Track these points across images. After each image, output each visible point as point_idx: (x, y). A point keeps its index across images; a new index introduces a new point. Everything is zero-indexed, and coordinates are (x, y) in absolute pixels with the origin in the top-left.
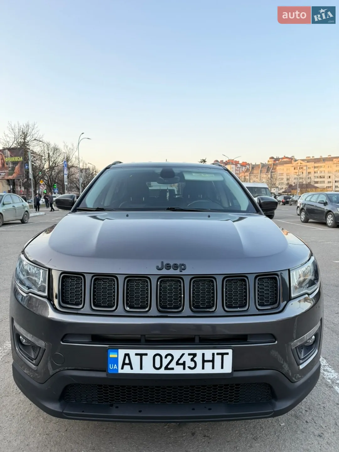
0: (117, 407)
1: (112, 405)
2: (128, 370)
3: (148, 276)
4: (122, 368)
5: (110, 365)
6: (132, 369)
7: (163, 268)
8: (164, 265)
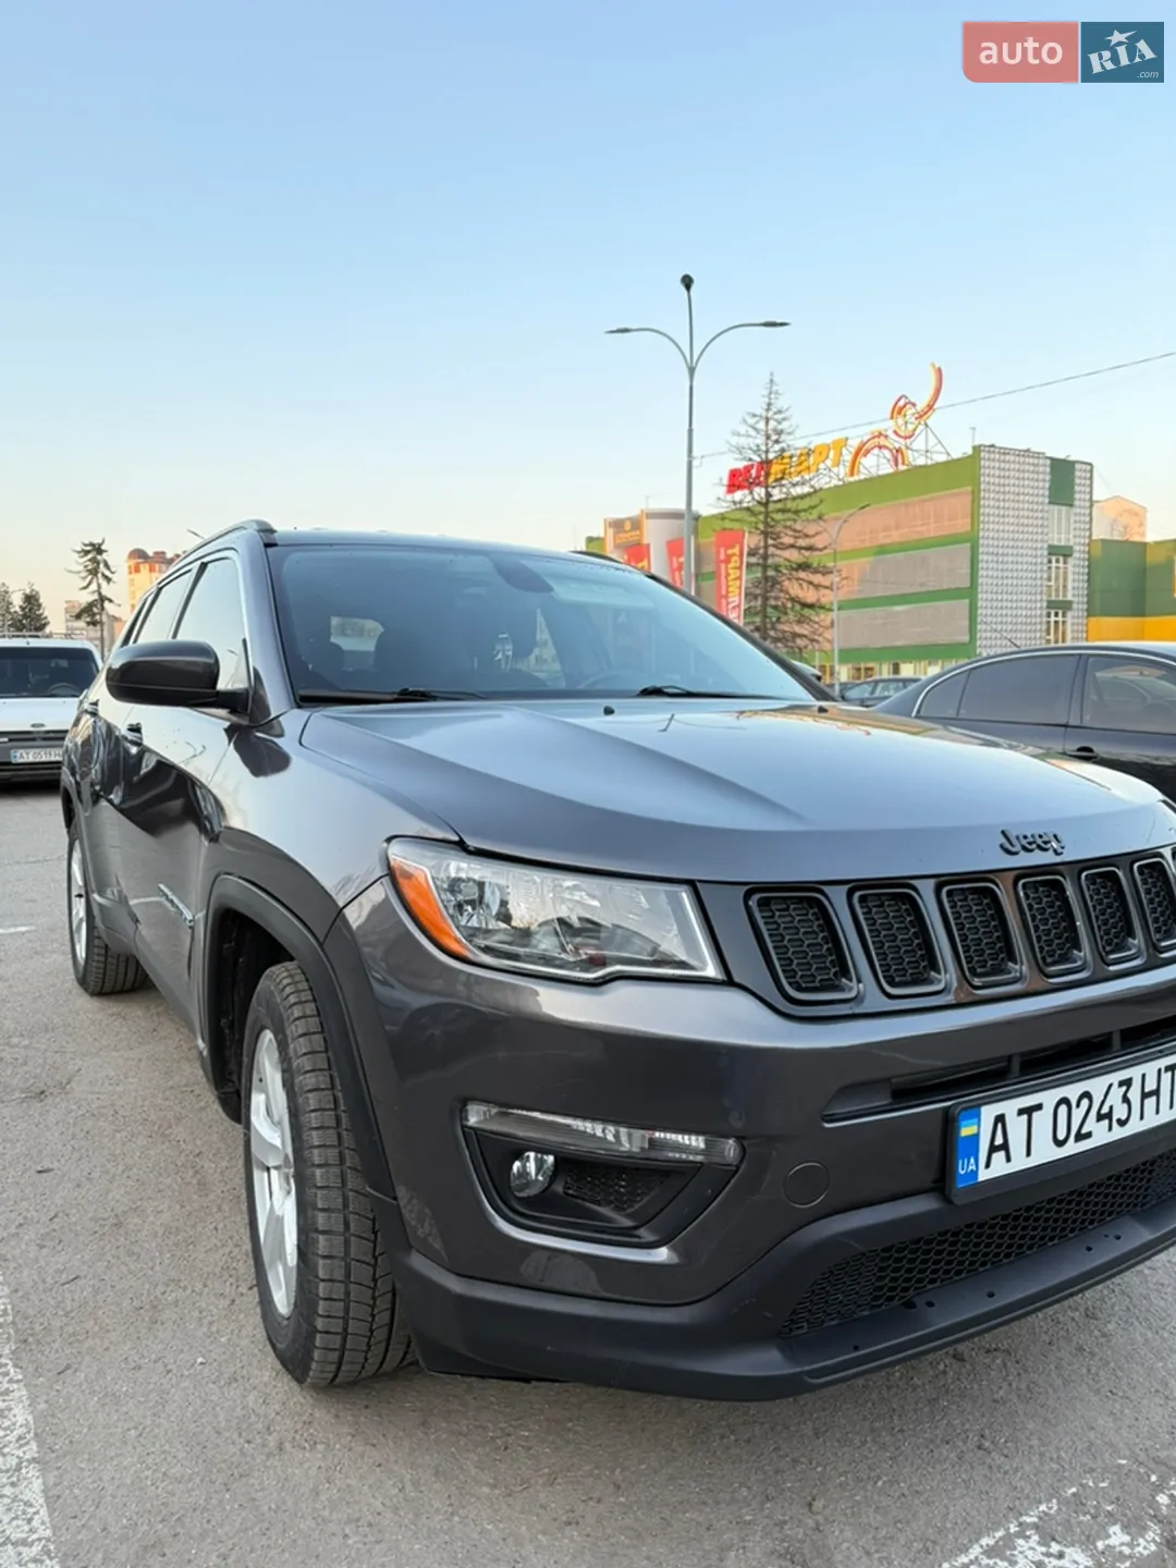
0: (930, 1304)
1: (910, 1305)
2: (999, 1167)
3: (991, 876)
4: (988, 1165)
5: (960, 1162)
6: (1008, 1159)
7: (1018, 848)
8: (1014, 841)
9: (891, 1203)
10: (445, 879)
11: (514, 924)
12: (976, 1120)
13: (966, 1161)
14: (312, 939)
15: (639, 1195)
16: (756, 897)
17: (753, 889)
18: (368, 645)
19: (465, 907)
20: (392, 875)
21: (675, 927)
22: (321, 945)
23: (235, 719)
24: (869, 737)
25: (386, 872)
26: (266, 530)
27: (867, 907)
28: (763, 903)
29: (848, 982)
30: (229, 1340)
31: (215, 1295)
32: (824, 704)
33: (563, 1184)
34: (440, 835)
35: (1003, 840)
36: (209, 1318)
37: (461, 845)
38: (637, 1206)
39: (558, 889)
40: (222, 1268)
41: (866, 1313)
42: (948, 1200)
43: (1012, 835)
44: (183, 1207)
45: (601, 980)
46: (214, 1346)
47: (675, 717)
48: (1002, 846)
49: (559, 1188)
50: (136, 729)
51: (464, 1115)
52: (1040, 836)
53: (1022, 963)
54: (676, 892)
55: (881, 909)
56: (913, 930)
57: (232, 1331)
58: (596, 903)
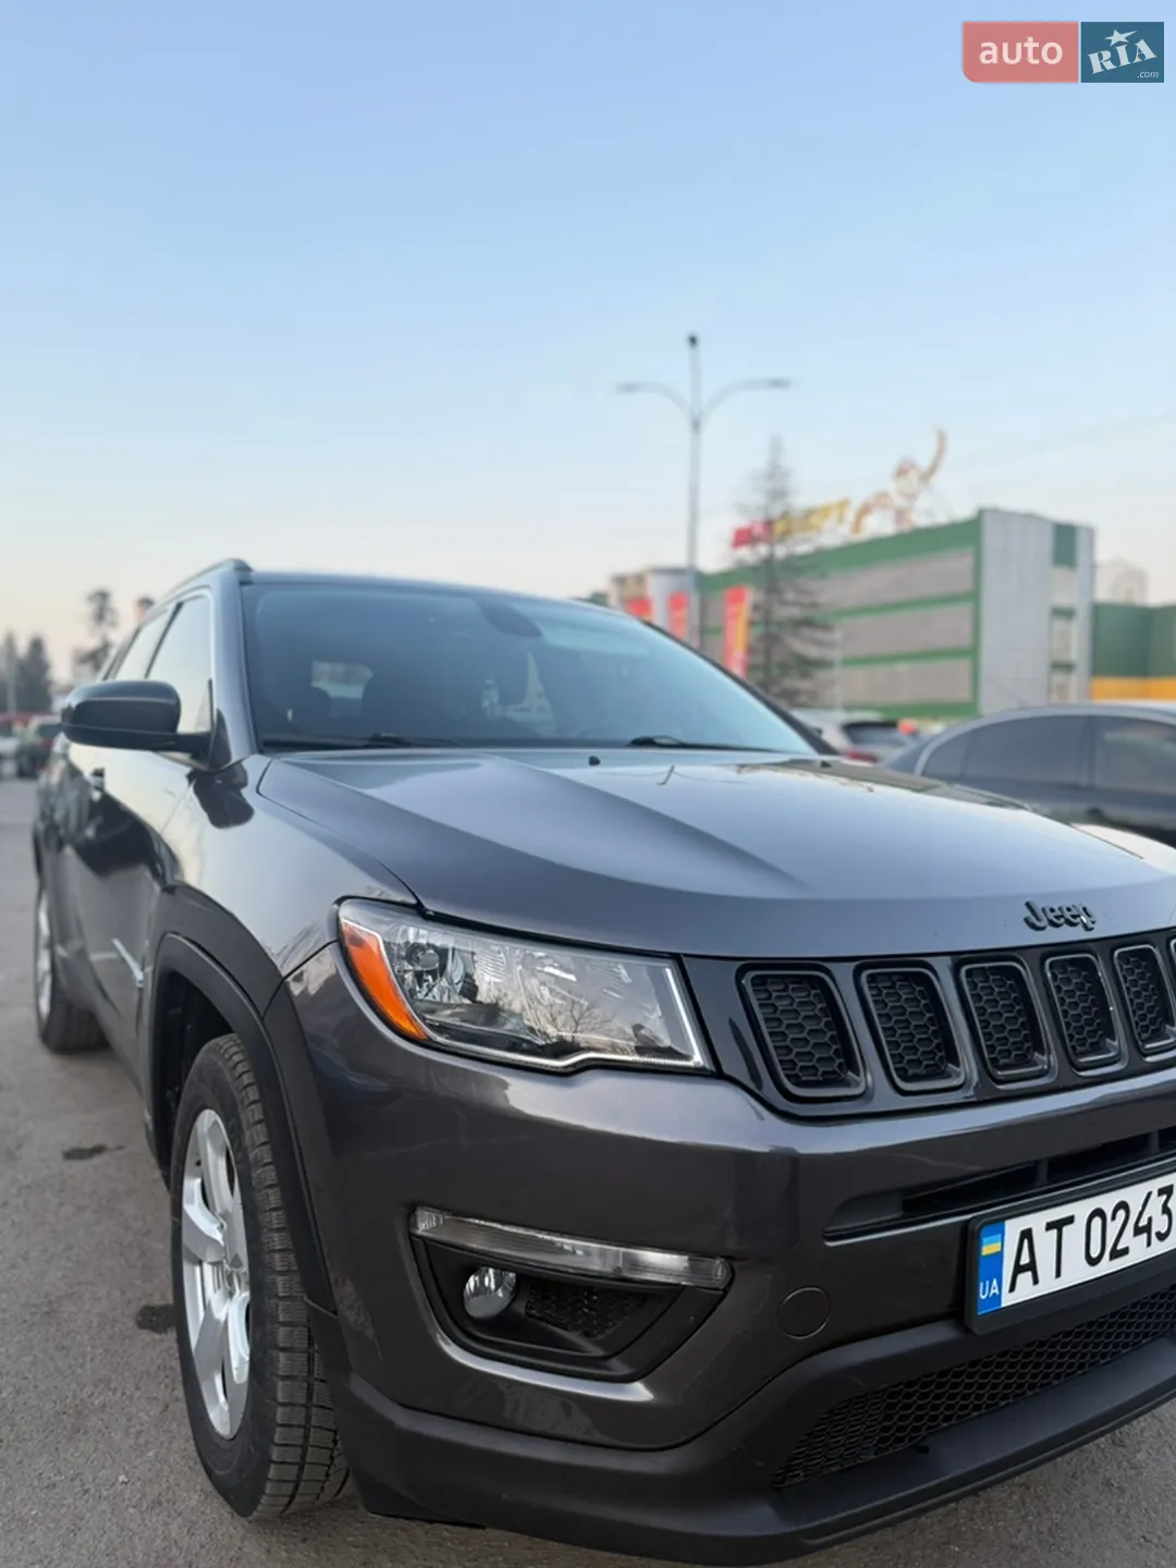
1: (920, 1448)
2: (1026, 1290)
3: (1015, 954)
4: (1012, 1289)
5: (982, 1284)
6: (1036, 1281)
7: (1044, 923)
8: (1041, 915)
9: (901, 1333)
10: (402, 945)
11: (479, 998)
12: (1000, 1236)
13: (987, 1283)
14: (252, 1011)
15: (611, 1320)
16: (752, 974)
17: (748, 965)
18: (355, 692)
19: (425, 977)
20: (342, 942)
21: (658, 1007)
22: (262, 1019)
23: (196, 764)
24: (871, 794)
25: (335, 939)
26: (242, 568)
27: (877, 988)
28: (759, 983)
29: (854, 1076)
30: (157, 1454)
31: (148, 1398)
32: (826, 758)
33: (524, 1304)
34: (398, 898)
35: (1028, 914)
36: (138, 1426)
37: (419, 911)
38: (608, 1332)
39: (528, 960)
40: (159, 1368)
41: (871, 1457)
42: (967, 1330)
43: (1038, 907)
44: (123, 1293)
45: (571, 1069)
46: (139, 1460)
47: (677, 769)
48: (1027, 920)
49: (520, 1308)
50: (99, 773)
51: (412, 1220)
52: (1069, 910)
53: (1049, 1053)
54: (660, 967)
55: (893, 991)
56: (928, 1015)
57: (162, 1443)
58: (572, 977)
